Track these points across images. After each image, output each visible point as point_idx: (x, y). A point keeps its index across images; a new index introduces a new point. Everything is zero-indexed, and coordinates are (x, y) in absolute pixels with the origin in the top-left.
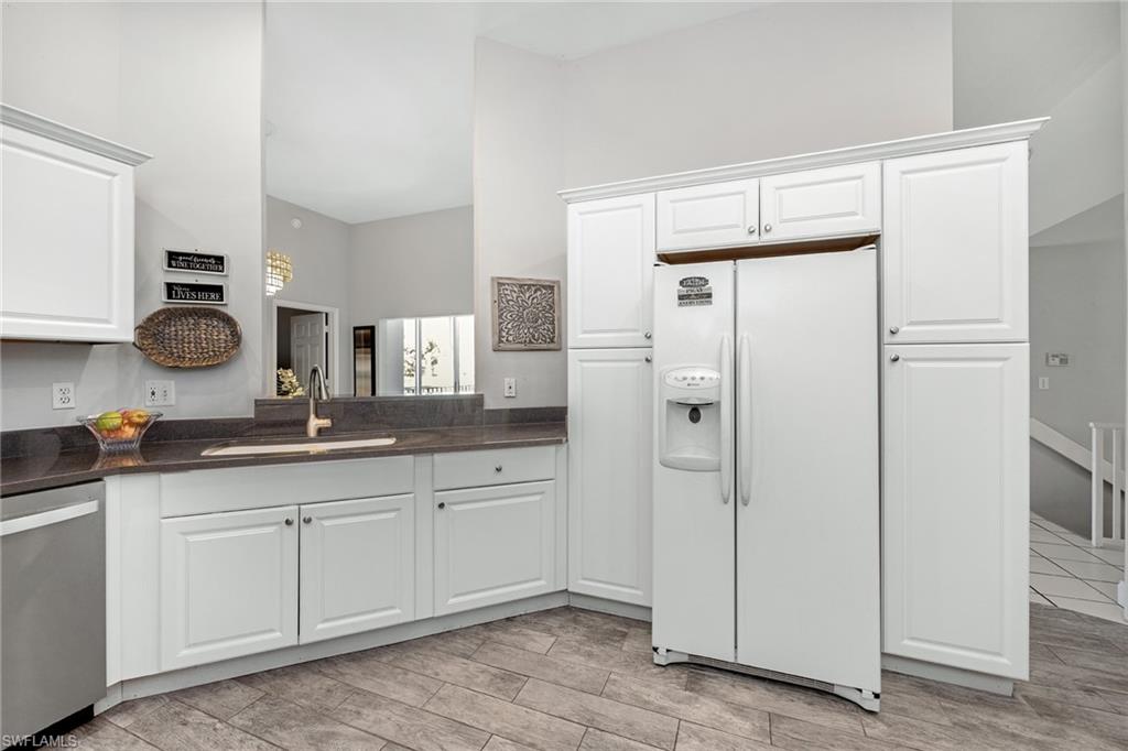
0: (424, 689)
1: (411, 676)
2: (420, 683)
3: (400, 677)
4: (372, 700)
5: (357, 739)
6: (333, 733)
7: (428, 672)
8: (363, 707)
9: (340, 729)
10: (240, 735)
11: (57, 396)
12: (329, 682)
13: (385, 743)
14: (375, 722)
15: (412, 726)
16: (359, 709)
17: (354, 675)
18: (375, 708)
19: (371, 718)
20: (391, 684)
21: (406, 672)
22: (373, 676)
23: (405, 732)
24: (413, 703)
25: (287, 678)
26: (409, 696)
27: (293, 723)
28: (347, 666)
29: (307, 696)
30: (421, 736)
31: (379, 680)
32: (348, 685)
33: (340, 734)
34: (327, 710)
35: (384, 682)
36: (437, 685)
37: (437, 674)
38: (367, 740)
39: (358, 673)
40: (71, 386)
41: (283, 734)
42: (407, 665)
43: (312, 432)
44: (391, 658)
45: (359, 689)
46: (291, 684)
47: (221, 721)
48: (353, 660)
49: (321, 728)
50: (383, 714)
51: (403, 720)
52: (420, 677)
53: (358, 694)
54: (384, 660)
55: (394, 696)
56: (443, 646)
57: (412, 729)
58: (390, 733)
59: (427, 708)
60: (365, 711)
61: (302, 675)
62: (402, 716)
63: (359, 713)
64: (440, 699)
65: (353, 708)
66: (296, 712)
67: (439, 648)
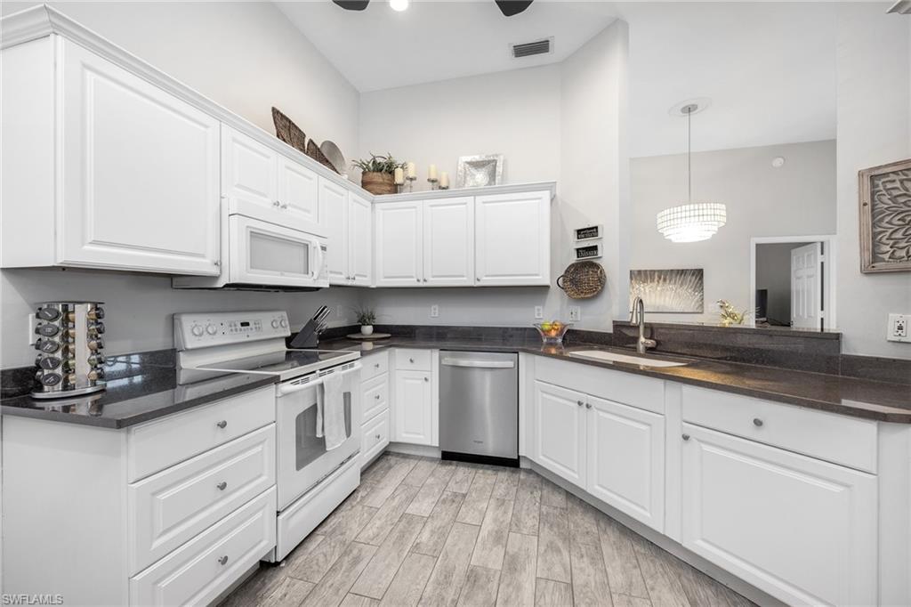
0: (630, 586)
1: (636, 572)
2: (634, 580)
3: (629, 565)
4: (597, 557)
5: (564, 566)
6: (560, 551)
7: (650, 582)
8: (587, 556)
9: (565, 553)
10: (536, 515)
11: (536, 312)
12: (594, 529)
13: (569, 582)
14: (581, 569)
15: (592, 592)
16: (585, 555)
17: (610, 539)
18: (591, 564)
19: (583, 565)
20: (618, 563)
21: (638, 566)
22: (617, 549)
23: (584, 591)
24: (612, 585)
25: (582, 510)
26: (617, 579)
27: (555, 529)
28: (613, 531)
29: (577, 525)
30: (587, 603)
31: (616, 554)
32: (599, 540)
33: (561, 555)
34: (574, 539)
35: (617, 558)
36: (642, 594)
37: (652, 589)
38: (565, 571)
39: (612, 539)
40: (541, 307)
41: (546, 530)
42: (644, 565)
43: (641, 348)
44: (643, 551)
45: (601, 547)
46: (580, 514)
47: (540, 503)
48: (621, 532)
49: (560, 544)
50: (591, 570)
51: (593, 584)
52: (640, 578)
53: (596, 548)
54: (637, 548)
55: (609, 570)
56: (689, 580)
57: (589, 594)
58: (579, 580)
59: (613, 595)
60: (585, 559)
61: (590, 515)
62: (596, 582)
63: (582, 556)
64: (630, 602)
65: (583, 550)
66: (564, 527)
67: (683, 578)
